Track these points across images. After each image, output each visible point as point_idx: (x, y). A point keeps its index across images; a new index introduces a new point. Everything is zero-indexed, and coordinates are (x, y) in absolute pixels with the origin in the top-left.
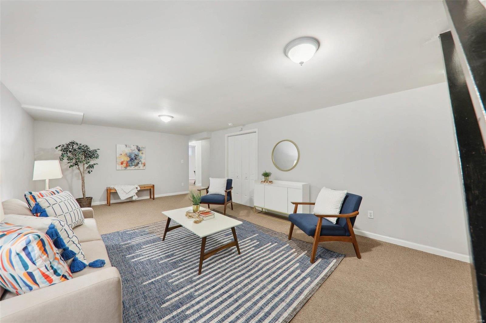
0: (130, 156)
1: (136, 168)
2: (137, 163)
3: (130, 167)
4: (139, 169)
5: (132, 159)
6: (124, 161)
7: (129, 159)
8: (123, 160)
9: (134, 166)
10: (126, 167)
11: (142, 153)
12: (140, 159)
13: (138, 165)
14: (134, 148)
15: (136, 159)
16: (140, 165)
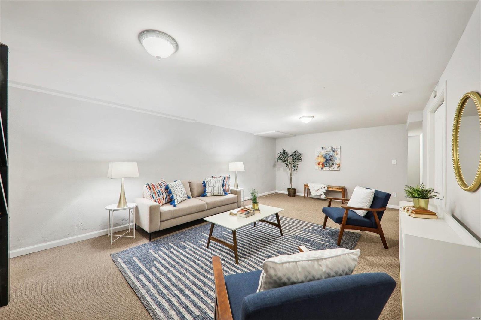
0: (325, 158)
1: (331, 168)
2: (332, 163)
3: (325, 168)
4: (334, 169)
5: (327, 160)
6: (321, 162)
7: (324, 160)
8: (319, 161)
9: (329, 167)
10: (322, 168)
11: (337, 154)
12: (334, 160)
13: (332, 166)
14: (329, 149)
15: (330, 160)
16: (334, 166)
